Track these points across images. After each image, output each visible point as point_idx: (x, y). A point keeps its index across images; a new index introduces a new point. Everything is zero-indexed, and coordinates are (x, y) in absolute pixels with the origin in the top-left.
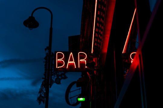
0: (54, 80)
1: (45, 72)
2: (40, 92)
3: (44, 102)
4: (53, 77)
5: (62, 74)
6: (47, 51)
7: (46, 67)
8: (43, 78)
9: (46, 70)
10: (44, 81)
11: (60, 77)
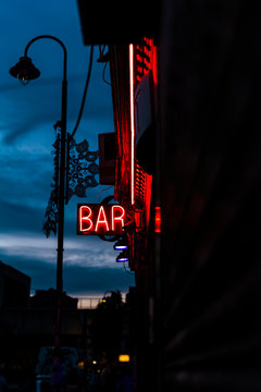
0: (73, 188)
1: (56, 174)
2: (48, 213)
3: (55, 232)
4: (71, 182)
5: (88, 177)
6: (58, 131)
7: (56, 164)
8: (52, 186)
9: (57, 169)
10: (55, 191)
11: (84, 184)
